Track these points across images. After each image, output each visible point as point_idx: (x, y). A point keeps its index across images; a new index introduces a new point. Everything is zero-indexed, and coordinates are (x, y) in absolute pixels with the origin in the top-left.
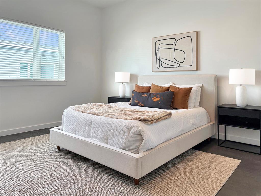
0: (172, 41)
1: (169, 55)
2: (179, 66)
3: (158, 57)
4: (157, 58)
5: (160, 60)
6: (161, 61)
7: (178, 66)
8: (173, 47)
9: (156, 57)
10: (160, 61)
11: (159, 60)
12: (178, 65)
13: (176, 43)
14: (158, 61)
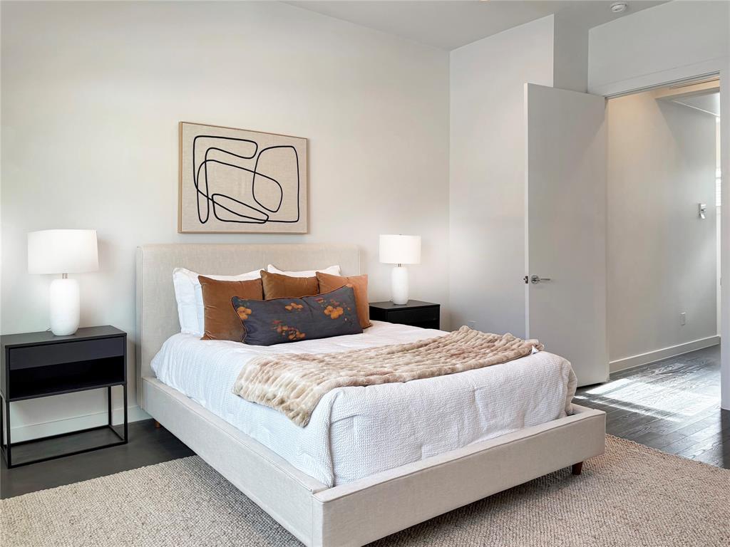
0: (248, 150)
1: (240, 184)
2: (267, 220)
3: (202, 188)
4: (198, 190)
5: (208, 199)
6: (212, 200)
7: (265, 221)
8: (250, 164)
9: (197, 187)
10: (211, 202)
11: (207, 197)
12: (265, 218)
13: (258, 154)
14: (203, 200)
